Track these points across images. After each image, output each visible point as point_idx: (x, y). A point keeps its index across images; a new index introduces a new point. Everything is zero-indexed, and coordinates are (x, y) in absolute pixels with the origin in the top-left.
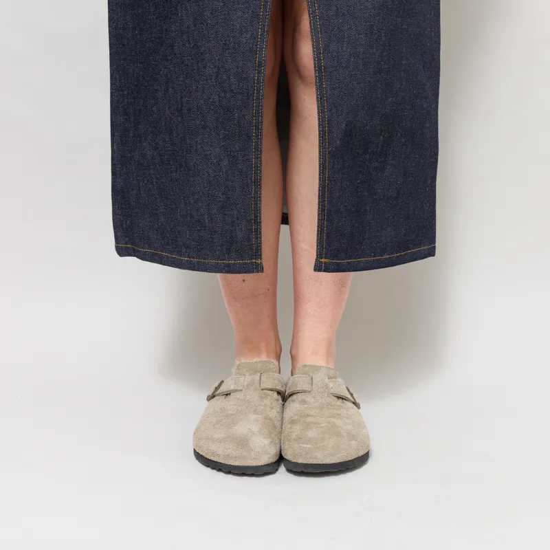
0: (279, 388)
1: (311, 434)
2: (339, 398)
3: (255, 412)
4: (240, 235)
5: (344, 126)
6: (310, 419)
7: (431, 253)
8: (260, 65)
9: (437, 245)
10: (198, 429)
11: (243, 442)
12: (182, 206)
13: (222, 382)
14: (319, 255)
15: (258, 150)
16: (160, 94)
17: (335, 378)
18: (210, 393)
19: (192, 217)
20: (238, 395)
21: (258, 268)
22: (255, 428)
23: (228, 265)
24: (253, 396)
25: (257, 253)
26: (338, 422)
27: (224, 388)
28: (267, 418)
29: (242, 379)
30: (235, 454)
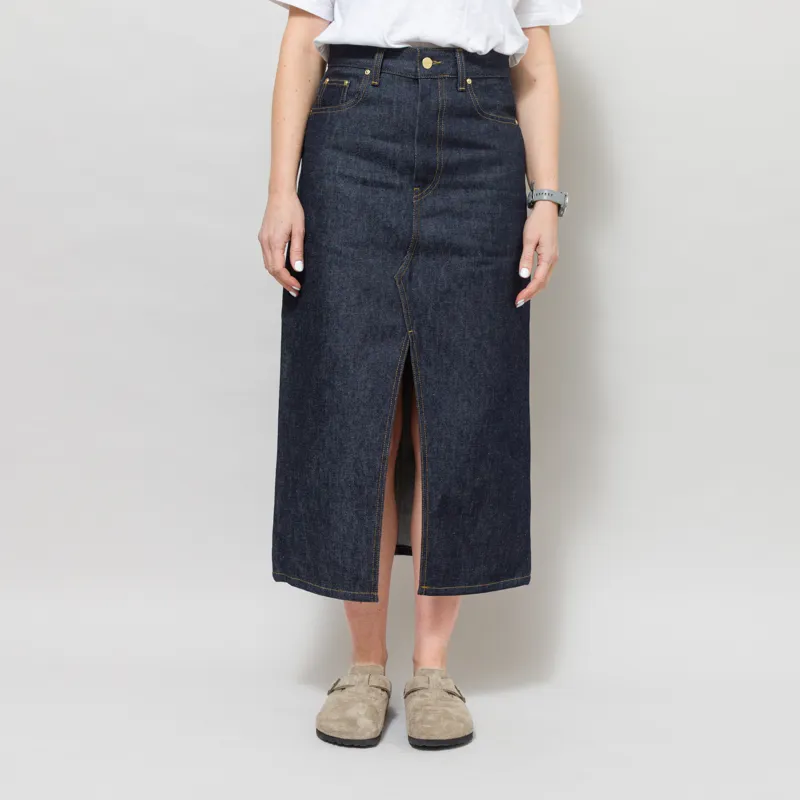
0: (383, 686)
1: (430, 718)
2: (450, 693)
3: (363, 701)
4: (363, 573)
5: (440, 497)
6: (429, 708)
7: (526, 581)
8: (385, 459)
9: (532, 575)
10: (320, 714)
11: (353, 722)
12: (323, 550)
13: (339, 680)
14: (421, 584)
15: (380, 516)
16: (313, 471)
17: (446, 678)
18: (330, 688)
19: (330, 558)
20: (350, 689)
21: (375, 599)
22: (362, 713)
23: (354, 595)
24: (362, 689)
25: (375, 589)
26: (449, 710)
27: (340, 684)
28: (372, 706)
29: (355, 677)
30: (346, 730)
